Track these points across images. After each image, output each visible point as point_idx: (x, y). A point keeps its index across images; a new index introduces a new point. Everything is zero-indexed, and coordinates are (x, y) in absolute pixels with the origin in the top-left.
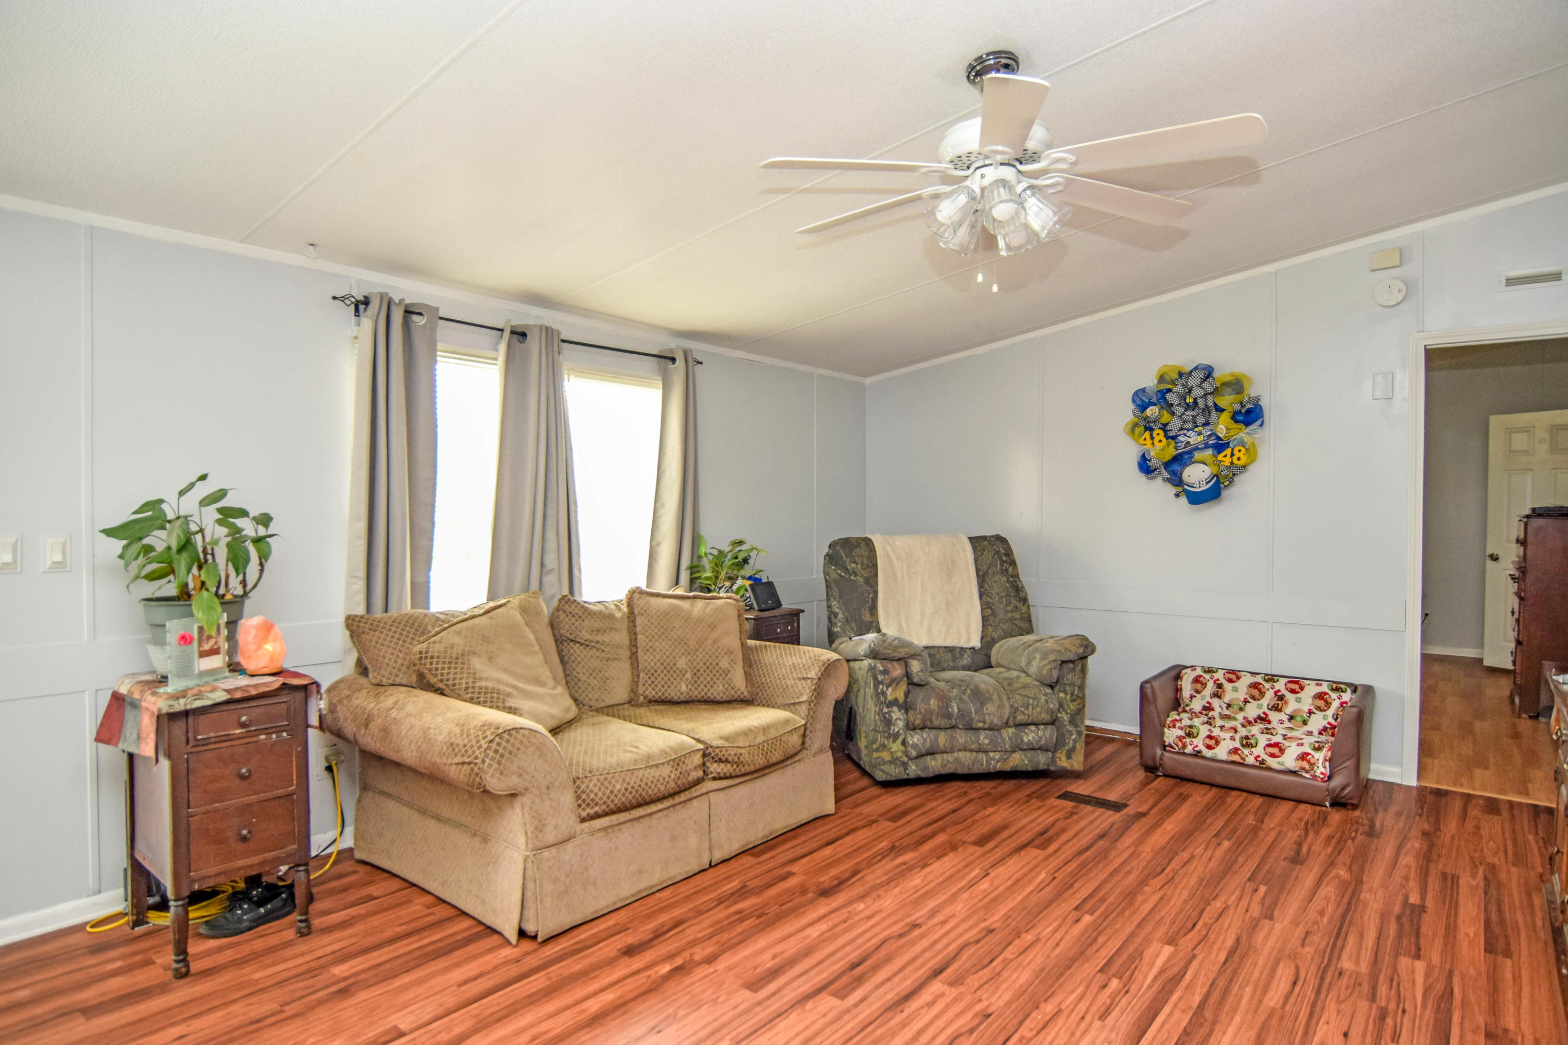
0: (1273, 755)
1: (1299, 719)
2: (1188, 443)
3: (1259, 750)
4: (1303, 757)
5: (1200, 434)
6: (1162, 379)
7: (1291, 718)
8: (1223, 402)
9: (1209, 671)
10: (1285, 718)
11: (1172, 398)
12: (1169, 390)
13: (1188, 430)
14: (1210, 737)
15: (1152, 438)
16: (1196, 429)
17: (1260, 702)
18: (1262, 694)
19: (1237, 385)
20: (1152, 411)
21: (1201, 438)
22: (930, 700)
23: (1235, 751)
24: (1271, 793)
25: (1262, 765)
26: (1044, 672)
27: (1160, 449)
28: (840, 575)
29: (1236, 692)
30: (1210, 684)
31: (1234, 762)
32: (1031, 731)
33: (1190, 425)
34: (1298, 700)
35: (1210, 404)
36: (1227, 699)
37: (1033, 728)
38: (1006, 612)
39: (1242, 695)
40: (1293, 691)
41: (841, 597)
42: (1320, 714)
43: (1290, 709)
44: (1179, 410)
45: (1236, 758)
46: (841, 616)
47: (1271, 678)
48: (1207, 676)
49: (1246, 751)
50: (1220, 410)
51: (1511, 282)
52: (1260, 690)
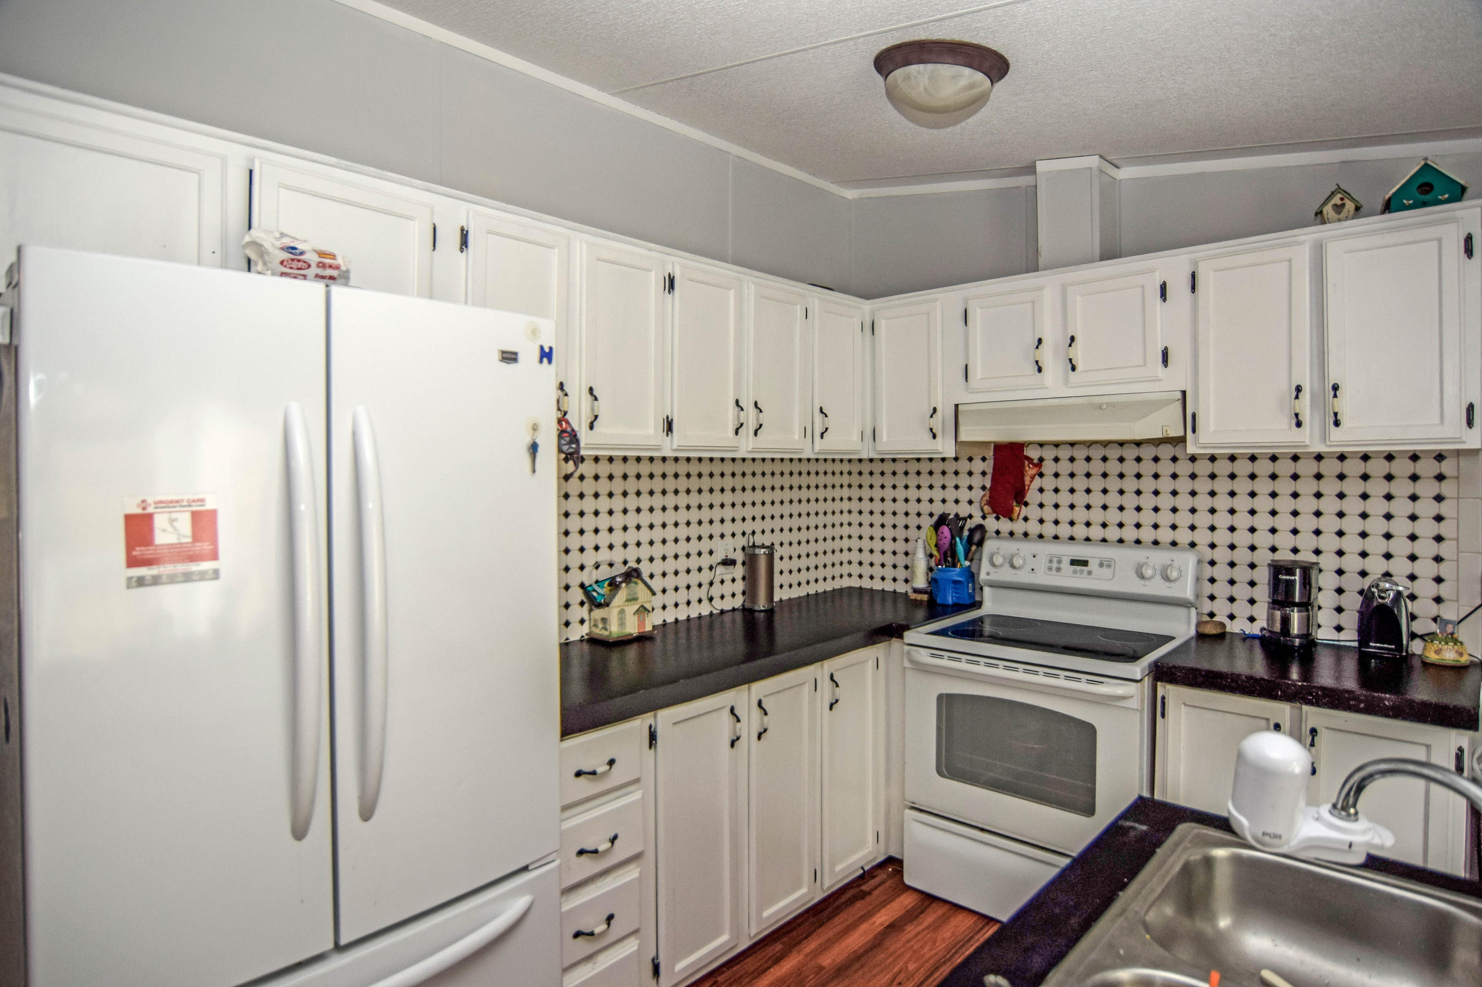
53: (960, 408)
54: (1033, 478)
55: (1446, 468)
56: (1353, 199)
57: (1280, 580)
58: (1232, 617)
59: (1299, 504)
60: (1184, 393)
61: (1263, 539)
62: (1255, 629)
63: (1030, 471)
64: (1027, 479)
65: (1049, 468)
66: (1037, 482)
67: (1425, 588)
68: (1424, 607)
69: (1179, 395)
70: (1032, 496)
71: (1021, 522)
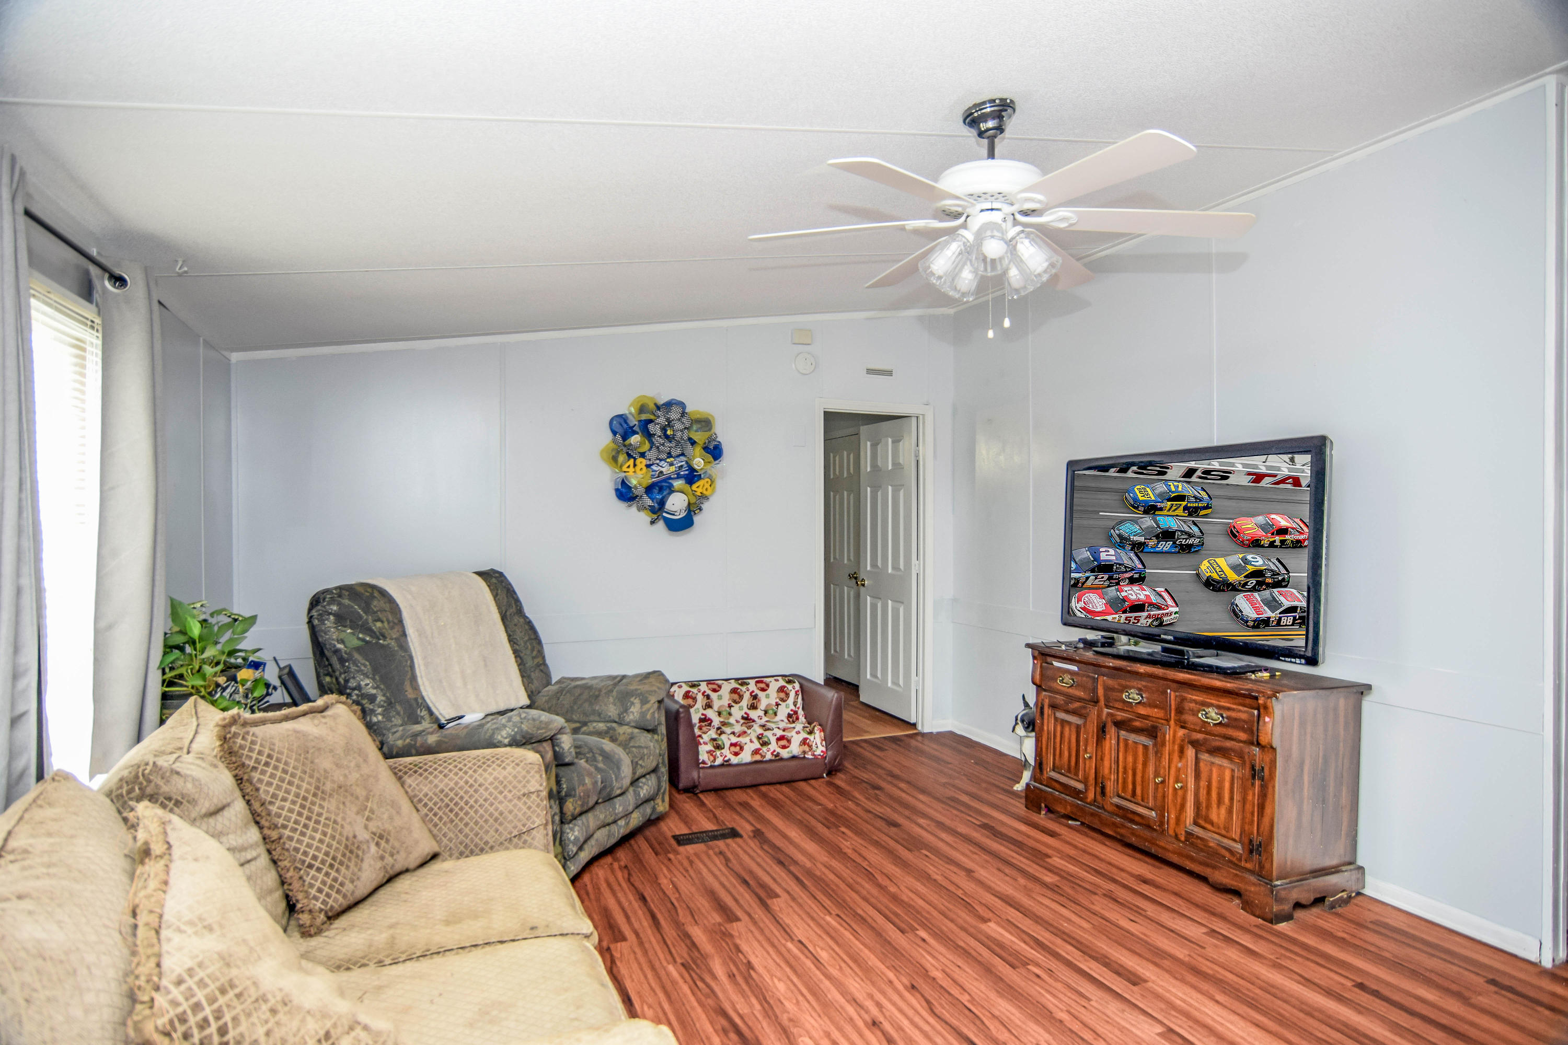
0: (784, 747)
1: (771, 712)
2: (661, 472)
3: (773, 746)
4: (804, 742)
5: (671, 464)
6: (642, 409)
7: (766, 712)
8: (696, 436)
9: (694, 685)
10: (762, 713)
11: (654, 429)
12: (651, 421)
13: (661, 460)
14: (732, 745)
15: (635, 465)
16: (668, 460)
17: (741, 704)
18: (741, 697)
19: (706, 423)
20: (635, 439)
21: (673, 469)
22: (584, 780)
23: (756, 752)
24: (788, 779)
25: (778, 758)
26: (648, 717)
27: (638, 477)
28: (363, 640)
29: (722, 699)
30: (700, 697)
31: (756, 762)
32: (644, 784)
33: (664, 456)
34: (767, 696)
35: (685, 438)
36: (716, 707)
37: (643, 780)
38: (534, 658)
39: (726, 701)
40: (763, 690)
41: (375, 670)
42: (783, 704)
43: (763, 704)
44: (658, 440)
45: (758, 758)
46: (380, 698)
47: (743, 681)
48: (695, 690)
49: (765, 749)
50: (693, 443)
51: (870, 371)
52: (739, 694)
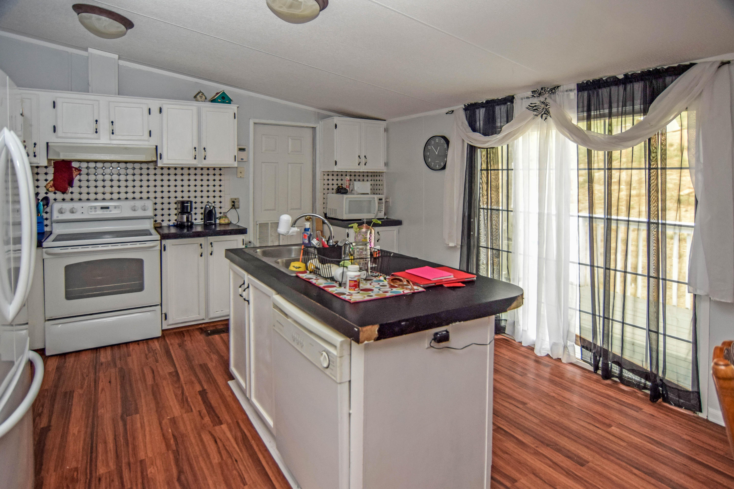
53: (49, 144)
54: (76, 175)
55: (222, 172)
56: (204, 96)
57: (184, 206)
58: (163, 221)
59: (183, 183)
60: (157, 146)
61: (172, 194)
62: (171, 223)
63: (75, 173)
64: (74, 176)
65: (84, 171)
66: (78, 177)
67: (217, 205)
68: (218, 210)
69: (155, 147)
70: (76, 183)
71: (70, 194)
